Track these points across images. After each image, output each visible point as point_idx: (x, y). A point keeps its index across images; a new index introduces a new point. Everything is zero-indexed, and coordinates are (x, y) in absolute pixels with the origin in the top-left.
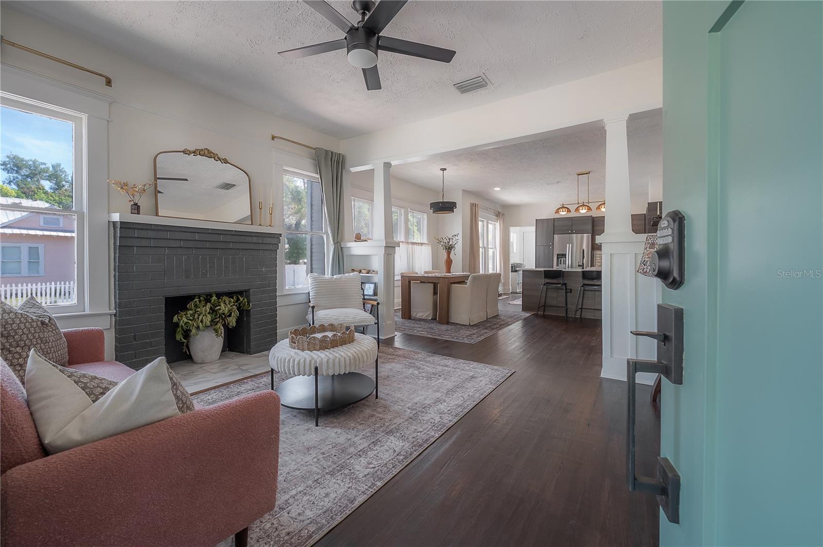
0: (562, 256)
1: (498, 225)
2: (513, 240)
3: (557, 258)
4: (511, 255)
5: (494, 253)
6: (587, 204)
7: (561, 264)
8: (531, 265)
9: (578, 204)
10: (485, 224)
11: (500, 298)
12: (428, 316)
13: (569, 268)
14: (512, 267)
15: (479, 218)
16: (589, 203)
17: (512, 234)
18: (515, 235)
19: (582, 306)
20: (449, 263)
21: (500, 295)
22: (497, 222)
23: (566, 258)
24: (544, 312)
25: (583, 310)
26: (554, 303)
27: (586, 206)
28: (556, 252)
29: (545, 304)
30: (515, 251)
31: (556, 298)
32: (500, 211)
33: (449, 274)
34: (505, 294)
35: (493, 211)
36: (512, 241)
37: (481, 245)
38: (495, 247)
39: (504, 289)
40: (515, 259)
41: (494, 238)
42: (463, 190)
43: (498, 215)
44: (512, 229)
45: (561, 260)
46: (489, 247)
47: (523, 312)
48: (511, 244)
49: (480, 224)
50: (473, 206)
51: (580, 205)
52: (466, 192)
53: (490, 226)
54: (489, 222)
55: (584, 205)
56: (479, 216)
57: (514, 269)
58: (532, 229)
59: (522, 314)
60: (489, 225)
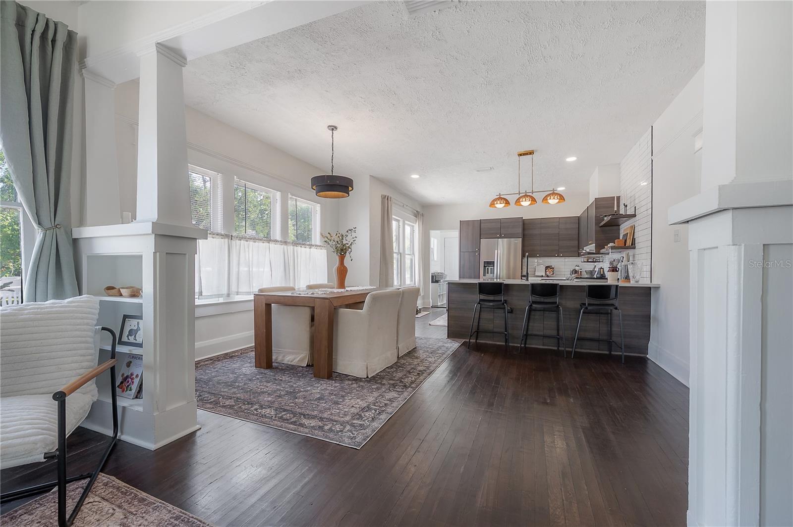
0: (489, 264)
1: (416, 226)
2: (434, 246)
3: (484, 266)
4: (432, 263)
5: (411, 260)
6: (530, 194)
7: (488, 273)
8: (454, 275)
9: (519, 193)
10: (401, 224)
11: (419, 315)
12: (302, 360)
13: (497, 279)
14: (432, 276)
15: (393, 216)
16: (533, 192)
17: (432, 239)
18: (436, 241)
19: (527, 332)
20: (342, 273)
21: (418, 312)
22: (415, 224)
23: (494, 266)
24: (477, 340)
25: (528, 337)
26: (490, 327)
27: (529, 196)
28: (483, 259)
29: (478, 329)
30: (435, 259)
31: (494, 321)
32: (419, 210)
33: (342, 290)
34: (425, 309)
35: (410, 209)
36: (432, 247)
37: (395, 250)
38: (413, 254)
39: (424, 303)
40: (435, 268)
41: (412, 242)
42: (370, 176)
43: (417, 215)
44: (433, 233)
45: (488, 269)
46: (406, 253)
47: (450, 340)
48: (431, 251)
49: (394, 224)
50: (385, 199)
51: (521, 195)
52: (375, 179)
53: (408, 229)
54: (406, 222)
55: (526, 196)
56: (393, 213)
57: (435, 279)
58: (455, 234)
59: (449, 345)
60: (406, 226)
